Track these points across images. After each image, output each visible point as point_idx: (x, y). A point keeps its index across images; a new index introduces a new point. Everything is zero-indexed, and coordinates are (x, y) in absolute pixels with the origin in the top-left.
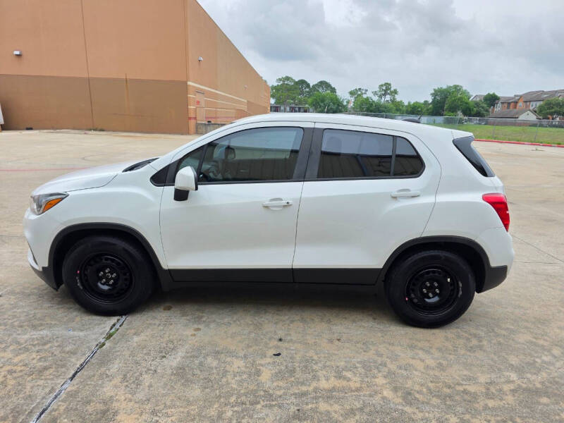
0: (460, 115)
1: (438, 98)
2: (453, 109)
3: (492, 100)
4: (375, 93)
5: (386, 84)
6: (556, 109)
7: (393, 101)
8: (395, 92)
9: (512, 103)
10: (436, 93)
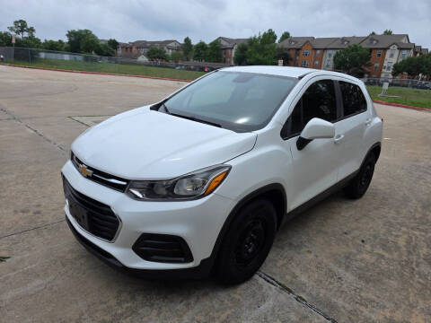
0: (94, 54)
1: (73, 39)
2: (88, 50)
3: (114, 44)
4: (11, 29)
5: (21, 21)
6: (157, 54)
7: (31, 38)
8: (32, 30)
9: (128, 48)
10: (71, 34)
